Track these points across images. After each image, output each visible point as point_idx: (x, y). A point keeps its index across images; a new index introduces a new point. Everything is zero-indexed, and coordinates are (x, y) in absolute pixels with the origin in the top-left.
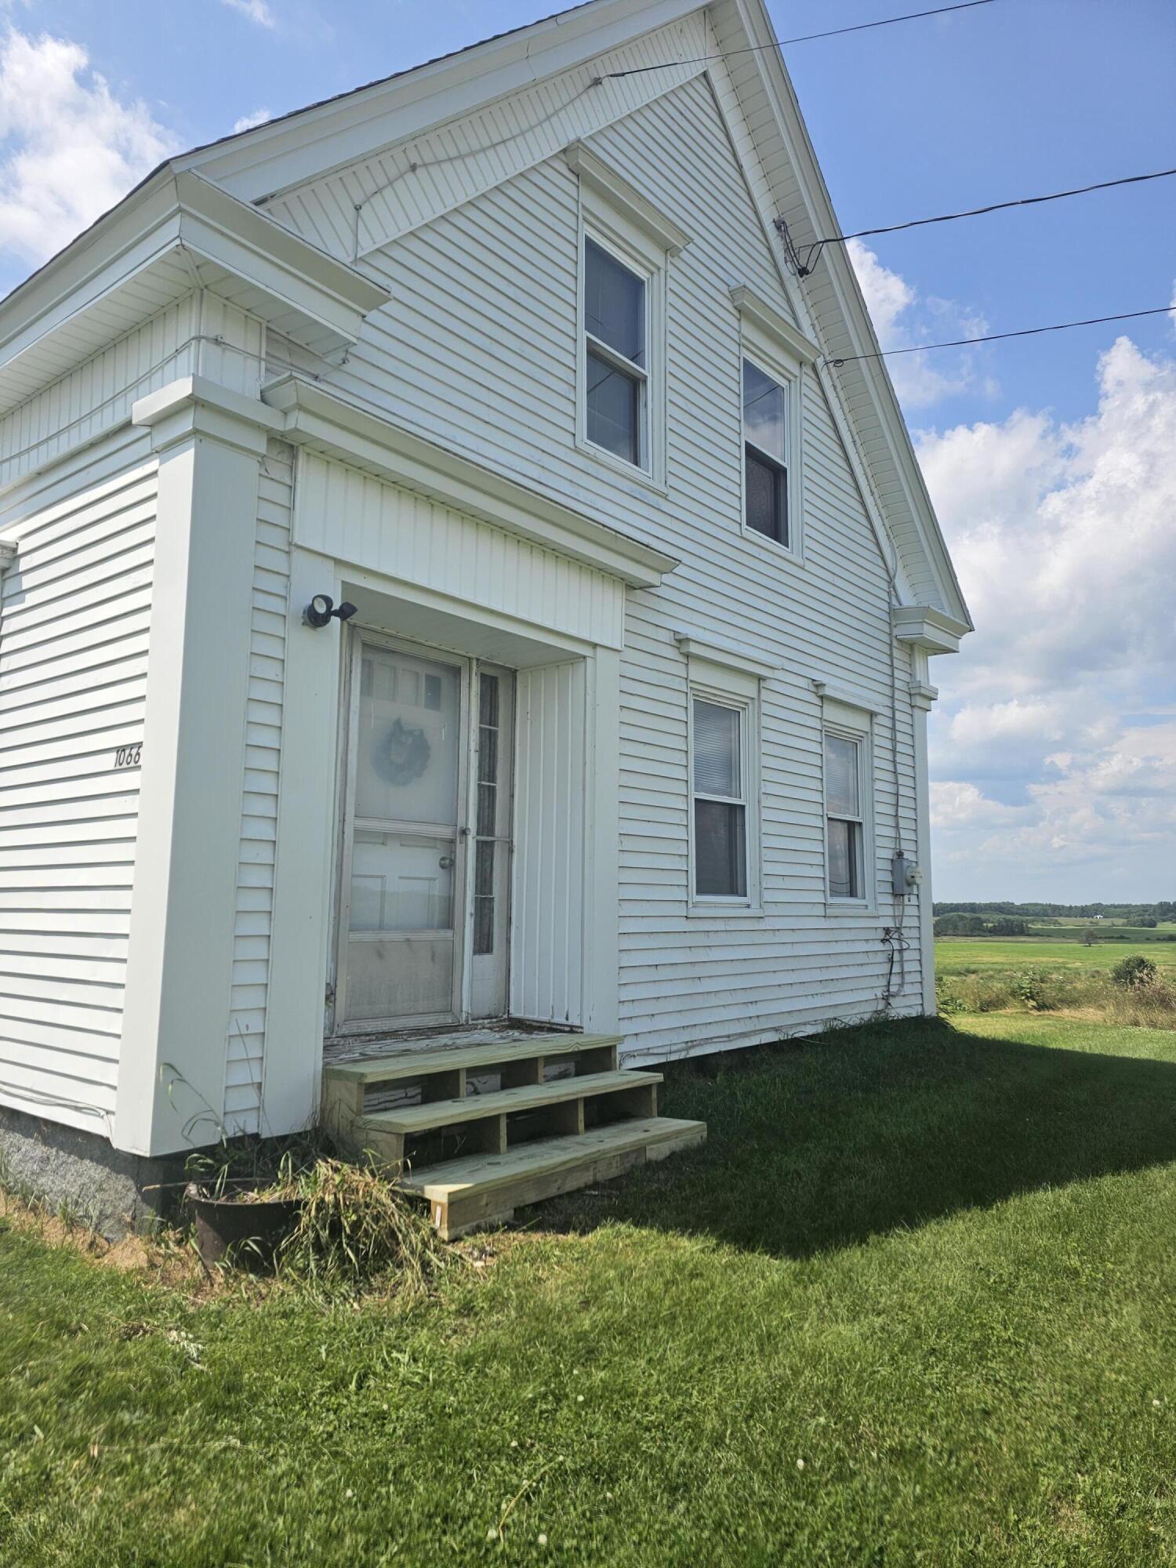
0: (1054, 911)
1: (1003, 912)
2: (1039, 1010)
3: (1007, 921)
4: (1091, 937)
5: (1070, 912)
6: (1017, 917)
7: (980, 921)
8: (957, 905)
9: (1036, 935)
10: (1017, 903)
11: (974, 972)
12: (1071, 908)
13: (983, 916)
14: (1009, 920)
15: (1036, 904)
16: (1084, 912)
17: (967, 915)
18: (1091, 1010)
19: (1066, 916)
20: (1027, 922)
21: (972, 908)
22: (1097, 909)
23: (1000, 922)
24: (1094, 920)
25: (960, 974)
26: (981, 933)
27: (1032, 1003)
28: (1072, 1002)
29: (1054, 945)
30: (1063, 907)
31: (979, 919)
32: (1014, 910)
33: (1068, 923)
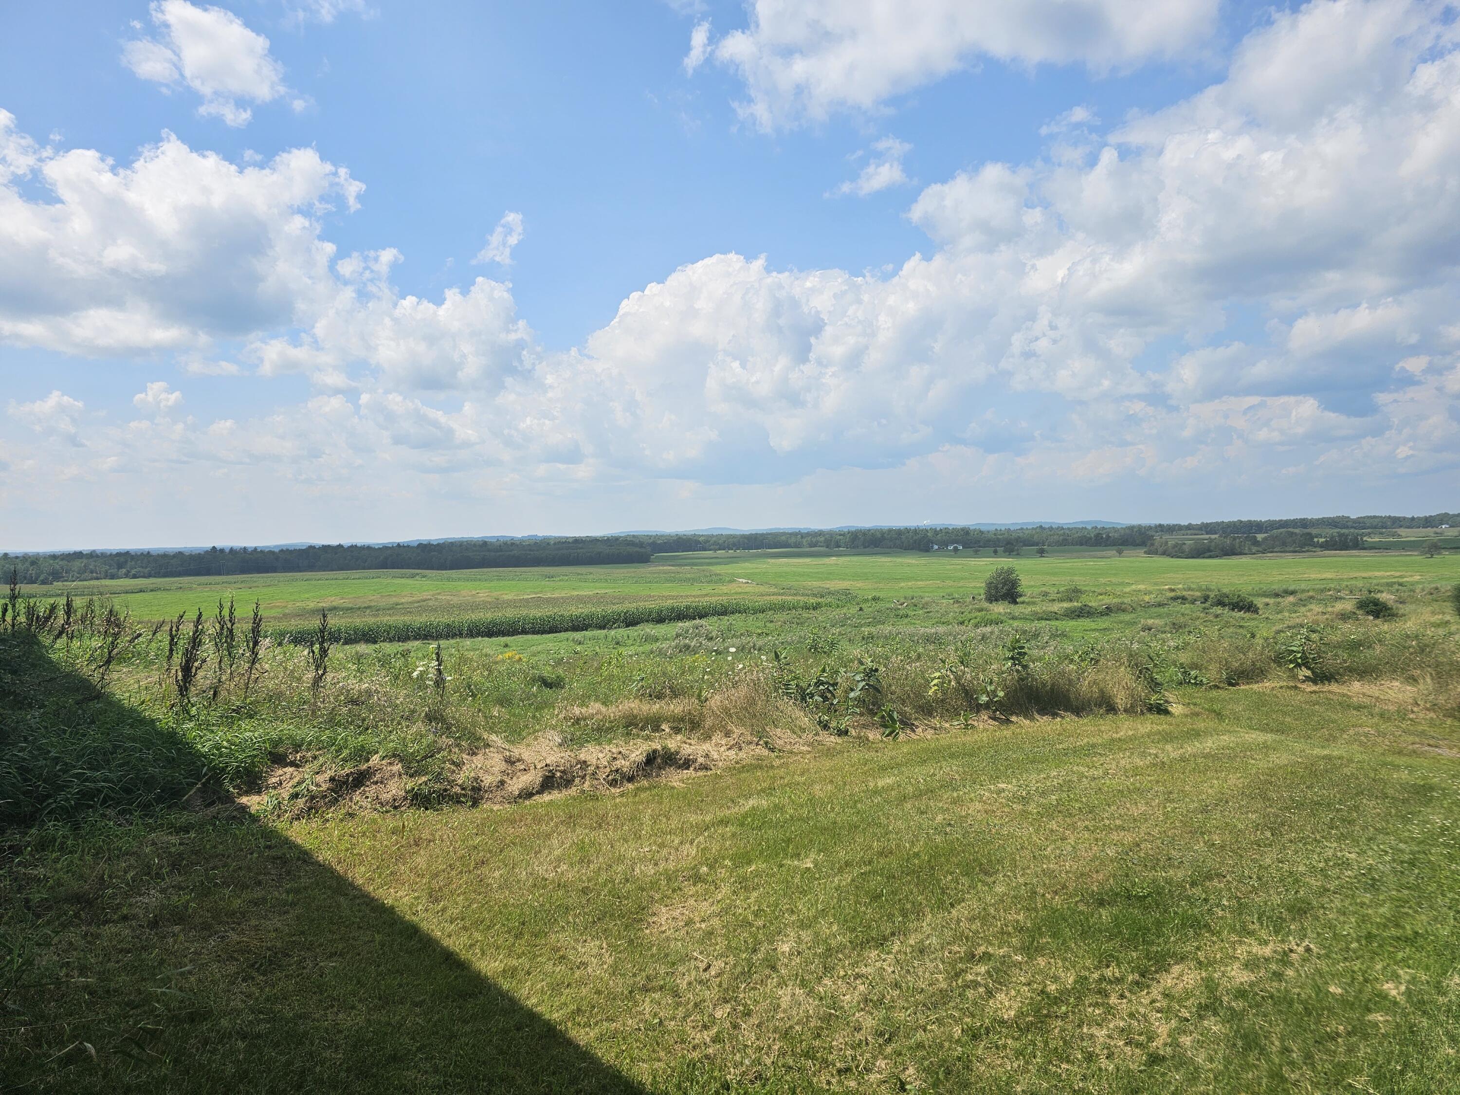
0: (1394, 523)
1: (1336, 527)
2: (1315, 682)
3: (1340, 535)
4: (1433, 548)
5: (1411, 523)
6: (1352, 530)
7: (1311, 536)
8: (1286, 521)
9: (1371, 548)
10: (1353, 516)
11: (1292, 593)
12: (1413, 519)
13: (1314, 531)
14: (1343, 534)
15: (1375, 517)
16: (1428, 522)
17: (1297, 531)
18: (1397, 684)
19: (1408, 527)
20: (1363, 535)
21: (1304, 523)
22: (1443, 519)
23: (1332, 537)
24: (1438, 530)
25: (1277, 595)
26: (1310, 548)
27: (1305, 672)
28: (1365, 672)
29: (1392, 557)
30: (1404, 518)
31: (1309, 534)
32: (1350, 524)
33: (1408, 535)
